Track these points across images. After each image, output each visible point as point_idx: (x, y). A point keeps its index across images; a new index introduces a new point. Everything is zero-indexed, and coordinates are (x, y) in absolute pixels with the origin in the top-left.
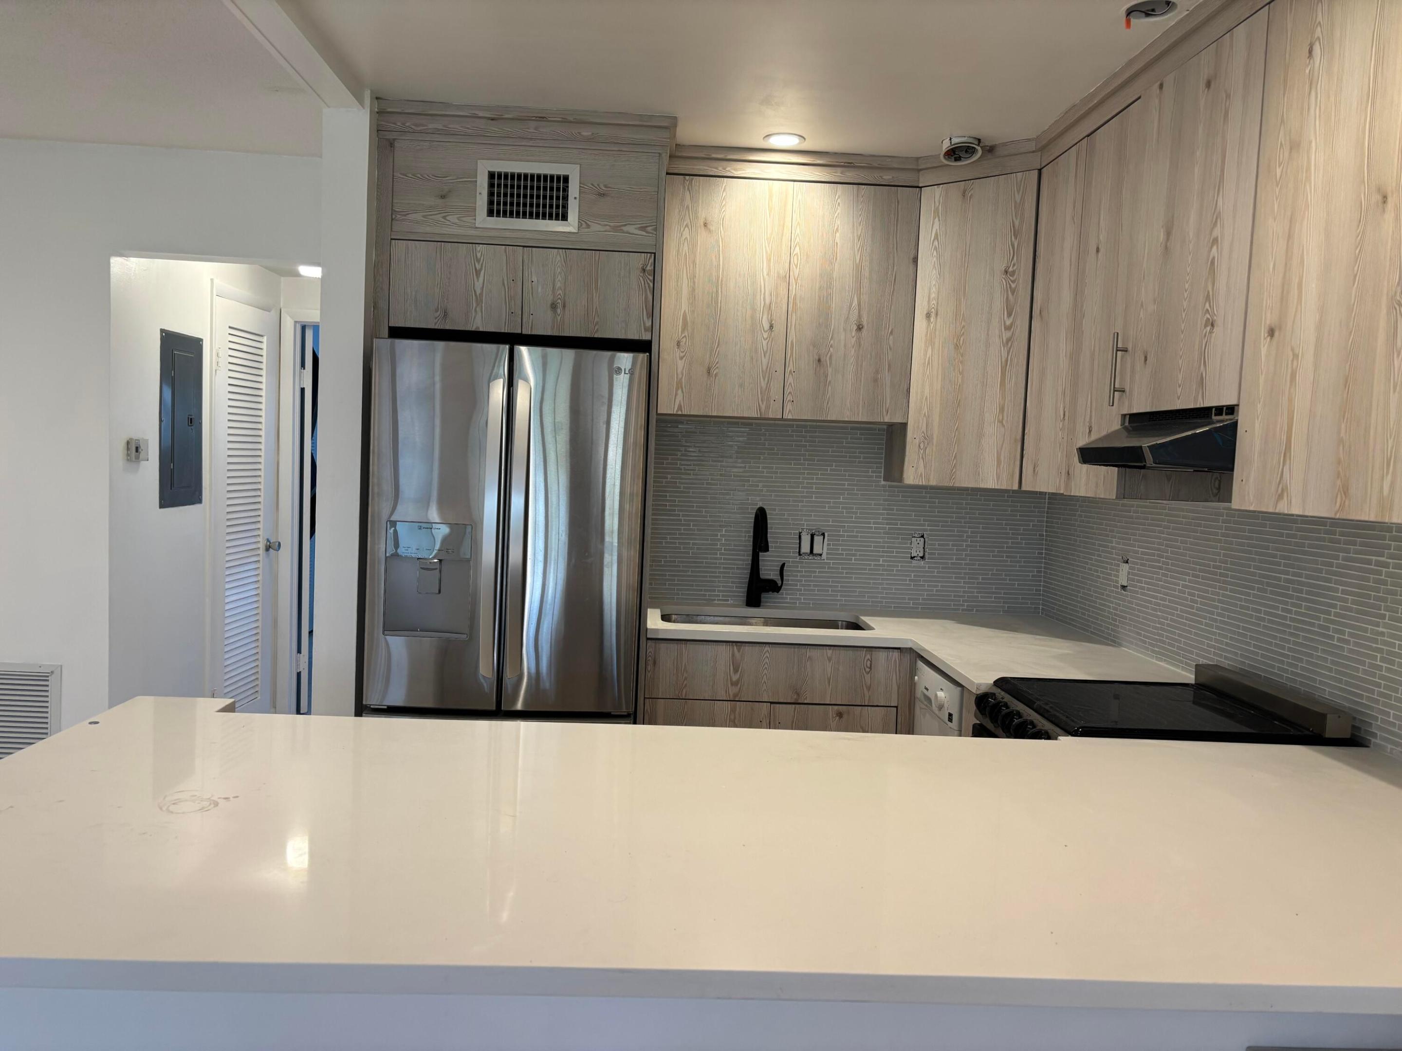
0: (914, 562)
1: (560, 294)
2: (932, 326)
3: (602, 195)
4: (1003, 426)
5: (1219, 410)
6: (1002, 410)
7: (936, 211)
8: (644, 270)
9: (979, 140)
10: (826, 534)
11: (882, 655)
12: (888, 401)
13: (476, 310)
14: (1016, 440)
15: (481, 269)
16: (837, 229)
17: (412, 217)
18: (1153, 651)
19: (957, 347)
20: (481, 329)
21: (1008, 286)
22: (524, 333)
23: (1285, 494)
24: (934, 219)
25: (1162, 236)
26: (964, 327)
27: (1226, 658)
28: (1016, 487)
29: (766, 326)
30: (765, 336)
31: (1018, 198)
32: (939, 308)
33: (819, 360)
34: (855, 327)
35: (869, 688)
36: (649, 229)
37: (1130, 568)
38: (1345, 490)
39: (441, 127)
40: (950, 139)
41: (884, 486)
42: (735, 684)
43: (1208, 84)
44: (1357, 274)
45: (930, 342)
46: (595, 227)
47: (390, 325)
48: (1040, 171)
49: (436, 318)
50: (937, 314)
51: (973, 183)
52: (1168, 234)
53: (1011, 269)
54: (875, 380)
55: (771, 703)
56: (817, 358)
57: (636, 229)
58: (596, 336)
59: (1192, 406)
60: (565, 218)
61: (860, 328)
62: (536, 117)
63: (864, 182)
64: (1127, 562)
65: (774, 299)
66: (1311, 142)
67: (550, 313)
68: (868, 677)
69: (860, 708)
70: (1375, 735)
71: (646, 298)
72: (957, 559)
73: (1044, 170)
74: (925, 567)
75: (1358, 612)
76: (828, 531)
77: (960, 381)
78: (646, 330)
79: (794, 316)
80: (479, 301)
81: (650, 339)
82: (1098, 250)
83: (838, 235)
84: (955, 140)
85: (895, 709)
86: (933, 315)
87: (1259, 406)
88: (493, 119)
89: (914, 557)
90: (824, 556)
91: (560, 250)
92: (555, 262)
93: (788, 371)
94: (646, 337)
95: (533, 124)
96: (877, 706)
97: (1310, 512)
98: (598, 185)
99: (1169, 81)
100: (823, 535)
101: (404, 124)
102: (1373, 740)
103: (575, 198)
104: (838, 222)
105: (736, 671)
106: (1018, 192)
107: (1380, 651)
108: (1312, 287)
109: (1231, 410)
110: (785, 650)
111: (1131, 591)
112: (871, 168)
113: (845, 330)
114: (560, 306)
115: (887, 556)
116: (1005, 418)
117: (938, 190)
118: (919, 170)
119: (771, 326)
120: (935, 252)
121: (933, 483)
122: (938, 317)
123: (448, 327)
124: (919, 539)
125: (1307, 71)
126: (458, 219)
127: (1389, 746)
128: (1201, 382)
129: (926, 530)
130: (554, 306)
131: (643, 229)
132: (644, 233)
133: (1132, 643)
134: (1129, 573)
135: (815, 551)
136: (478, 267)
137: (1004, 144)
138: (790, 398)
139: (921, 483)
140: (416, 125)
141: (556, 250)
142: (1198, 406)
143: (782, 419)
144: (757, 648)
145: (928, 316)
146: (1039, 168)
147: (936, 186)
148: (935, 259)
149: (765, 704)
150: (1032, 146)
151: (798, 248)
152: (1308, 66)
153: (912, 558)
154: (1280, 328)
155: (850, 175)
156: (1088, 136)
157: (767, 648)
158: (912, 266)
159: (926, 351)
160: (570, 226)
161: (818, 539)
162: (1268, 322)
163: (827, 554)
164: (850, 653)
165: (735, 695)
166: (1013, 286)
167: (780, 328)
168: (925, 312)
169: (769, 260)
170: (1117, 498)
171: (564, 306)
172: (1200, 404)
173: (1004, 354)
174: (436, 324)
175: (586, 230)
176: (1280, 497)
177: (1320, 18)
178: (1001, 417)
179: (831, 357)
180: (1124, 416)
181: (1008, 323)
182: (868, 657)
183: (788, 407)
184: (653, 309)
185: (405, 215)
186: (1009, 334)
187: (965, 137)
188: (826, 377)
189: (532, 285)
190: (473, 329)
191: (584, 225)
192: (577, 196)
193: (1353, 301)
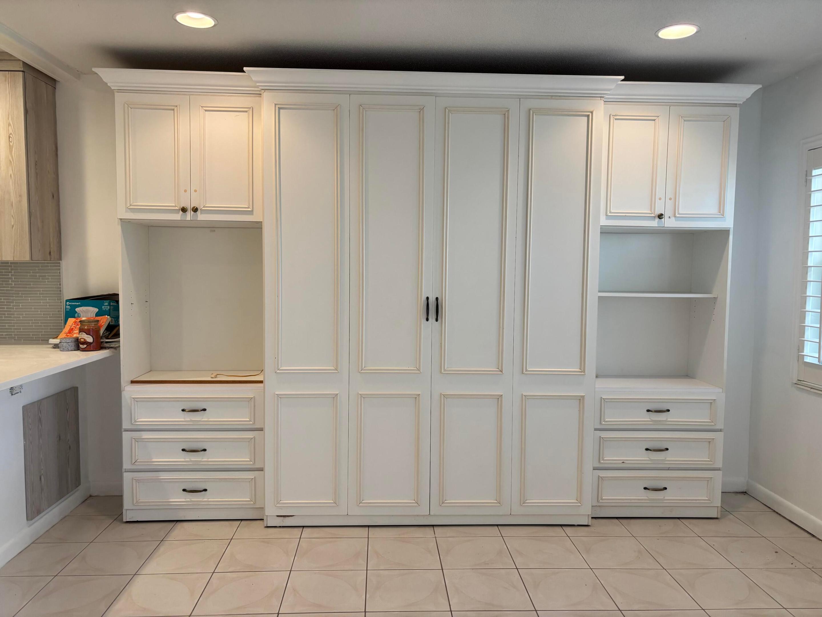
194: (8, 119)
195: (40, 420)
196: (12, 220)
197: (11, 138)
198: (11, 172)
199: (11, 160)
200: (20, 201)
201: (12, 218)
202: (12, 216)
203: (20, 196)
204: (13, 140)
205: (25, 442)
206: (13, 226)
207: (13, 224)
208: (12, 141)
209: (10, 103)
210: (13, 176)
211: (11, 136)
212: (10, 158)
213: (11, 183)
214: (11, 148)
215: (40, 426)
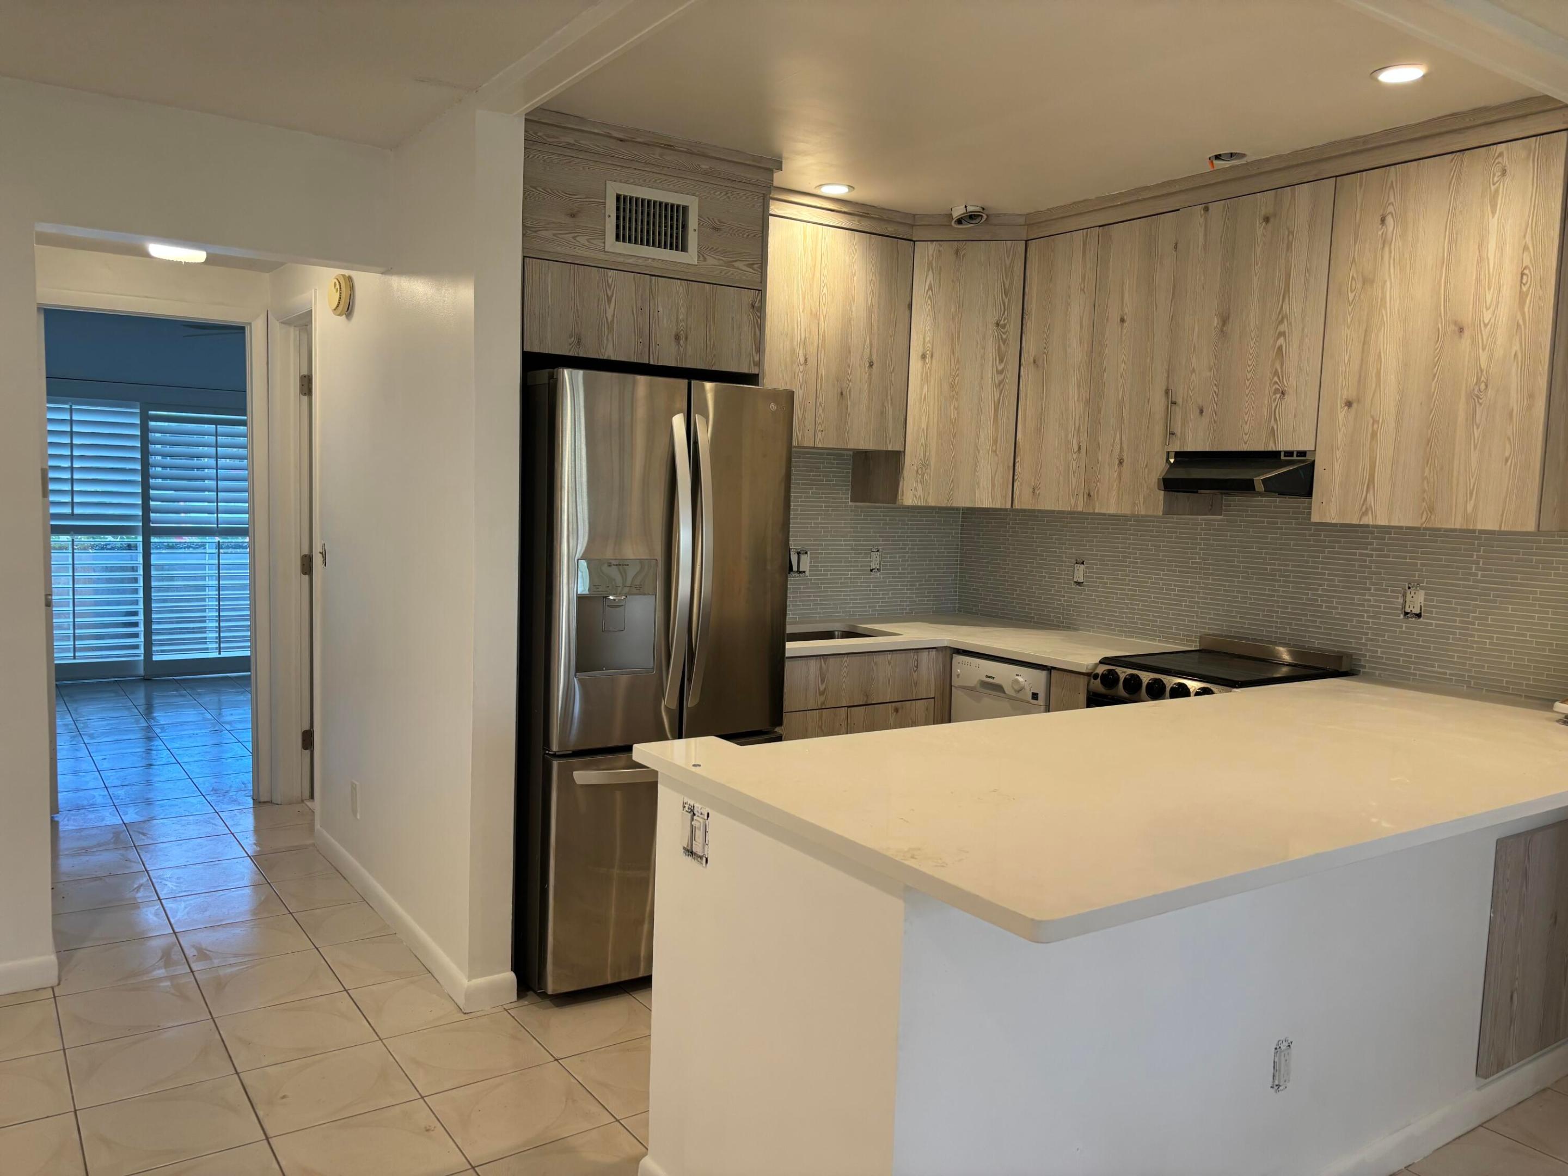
0: (873, 573)
1: (682, 326)
2: (927, 366)
3: (716, 229)
4: (997, 455)
5: (1289, 454)
6: (995, 441)
7: (930, 264)
8: (753, 307)
9: (983, 209)
10: (809, 552)
11: (925, 655)
12: (890, 432)
13: (607, 340)
14: (1008, 467)
15: (612, 296)
16: (855, 274)
17: (543, 233)
18: (1121, 631)
19: (952, 386)
20: (613, 358)
21: (1000, 337)
22: (651, 363)
23: (1370, 512)
24: (928, 271)
25: (1216, 321)
26: (958, 369)
27: (1209, 629)
28: (1009, 506)
29: (802, 360)
30: (801, 370)
31: (1008, 262)
32: (934, 350)
33: (842, 394)
34: (868, 365)
35: (916, 684)
36: (755, 266)
37: (1087, 568)
38: (1431, 509)
39: (572, 141)
40: (966, 207)
41: (851, 507)
42: (822, 693)
43: (1267, 220)
44: (1436, 374)
45: (926, 378)
46: (711, 261)
47: (525, 350)
48: (1026, 241)
49: (570, 344)
50: (932, 356)
51: (965, 244)
52: (1224, 321)
53: (1002, 322)
54: (882, 413)
55: (849, 707)
56: (840, 391)
57: (745, 265)
58: (713, 369)
59: (1262, 449)
60: (684, 249)
61: (871, 365)
62: (665, 145)
63: (874, 232)
64: (1083, 563)
65: (808, 335)
66: (1385, 282)
67: (673, 344)
68: (915, 675)
69: (910, 702)
70: (1364, 667)
71: (755, 334)
72: (902, 569)
73: (1032, 244)
74: (880, 578)
75: (1343, 587)
76: (811, 549)
77: (956, 416)
78: (754, 365)
79: (823, 352)
80: (610, 329)
81: (758, 373)
82: (1122, 320)
83: (855, 278)
84: (970, 209)
85: (933, 699)
86: (928, 356)
87: (1338, 454)
88: (621, 140)
89: (873, 569)
90: (807, 573)
91: (683, 281)
92: (678, 294)
93: (818, 403)
94: (754, 370)
95: (658, 150)
96: (922, 699)
97: (1395, 523)
98: (713, 219)
99: (1215, 208)
100: (806, 553)
101: (536, 133)
102: (1362, 670)
103: (695, 230)
104: (855, 267)
105: (823, 681)
106: (1008, 257)
107: (1367, 612)
108: (1390, 378)
109: (1302, 454)
110: (858, 658)
111: (1088, 586)
112: (881, 219)
113: (860, 366)
114: (682, 337)
115: (854, 570)
116: (998, 449)
117: (932, 247)
118: (912, 226)
119: (806, 360)
120: (929, 302)
121: (932, 503)
122: (934, 358)
123: (581, 355)
124: (876, 553)
125: (1380, 233)
126: (588, 240)
127: (1377, 672)
128: (1273, 432)
129: (880, 545)
130: (677, 338)
131: (750, 266)
132: (751, 270)
133: (1093, 627)
134: (1085, 572)
135: (801, 570)
136: (610, 293)
137: (998, 215)
138: (820, 428)
139: (919, 504)
140: (548, 136)
141: (679, 281)
142: (1270, 449)
143: (814, 448)
144: (838, 659)
145: (924, 357)
146: (1026, 239)
147: (929, 243)
148: (929, 307)
149: (843, 708)
150: (1021, 220)
151: (825, 288)
152: (1381, 230)
153: (871, 570)
154: (1358, 401)
155: (865, 225)
156: (1100, 226)
157: (846, 658)
158: (907, 313)
159: (922, 389)
160: (690, 257)
161: (803, 557)
162: (1345, 396)
163: (810, 571)
164: (903, 655)
165: (823, 704)
166: (1004, 337)
167: (812, 361)
168: (920, 354)
169: (804, 298)
170: (1163, 514)
171: (686, 338)
172: (1272, 447)
173: (997, 395)
174: (570, 351)
175: (704, 263)
176: (1365, 513)
177: (1392, 199)
178: (994, 448)
179: (850, 390)
180: (1168, 453)
181: (1000, 368)
182: (916, 657)
183: (819, 436)
184: (759, 345)
185: (536, 232)
186: (1001, 377)
187: (978, 206)
188: (847, 409)
189: (658, 314)
190: (605, 358)
191: (701, 258)
192: (697, 228)
193: (1433, 390)
194: (1525, 236)
195: (1526, 875)
196: (1508, 446)
197: (1525, 277)
198: (1516, 347)
199: (1521, 322)
200: (1530, 408)
201: (1507, 442)
202: (1509, 439)
203: (1531, 396)
204: (1529, 283)
205: (1492, 915)
206: (1507, 460)
207: (1507, 454)
208: (1527, 282)
209: (1533, 204)
210: (1519, 355)
211: (1526, 272)
212: (1519, 317)
213: (1514, 370)
214: (1522, 297)
215: (1524, 888)
